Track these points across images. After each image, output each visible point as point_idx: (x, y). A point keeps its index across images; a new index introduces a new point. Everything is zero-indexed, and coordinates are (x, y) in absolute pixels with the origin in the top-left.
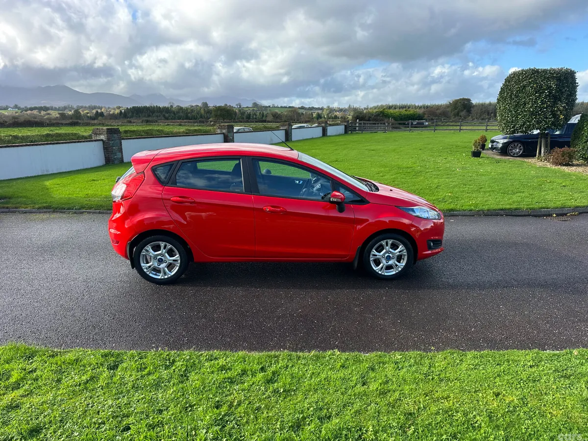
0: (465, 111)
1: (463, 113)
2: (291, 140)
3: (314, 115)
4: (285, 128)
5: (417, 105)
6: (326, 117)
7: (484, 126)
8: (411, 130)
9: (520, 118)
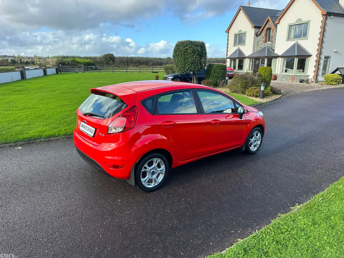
0: (112, 61)
1: (111, 62)
2: (26, 78)
3: (9, 61)
4: (20, 70)
5: (81, 56)
6: (19, 62)
7: (151, 70)
8: (99, 71)
9: (187, 66)
